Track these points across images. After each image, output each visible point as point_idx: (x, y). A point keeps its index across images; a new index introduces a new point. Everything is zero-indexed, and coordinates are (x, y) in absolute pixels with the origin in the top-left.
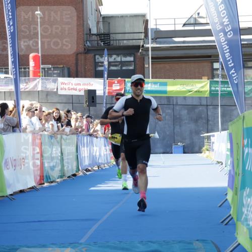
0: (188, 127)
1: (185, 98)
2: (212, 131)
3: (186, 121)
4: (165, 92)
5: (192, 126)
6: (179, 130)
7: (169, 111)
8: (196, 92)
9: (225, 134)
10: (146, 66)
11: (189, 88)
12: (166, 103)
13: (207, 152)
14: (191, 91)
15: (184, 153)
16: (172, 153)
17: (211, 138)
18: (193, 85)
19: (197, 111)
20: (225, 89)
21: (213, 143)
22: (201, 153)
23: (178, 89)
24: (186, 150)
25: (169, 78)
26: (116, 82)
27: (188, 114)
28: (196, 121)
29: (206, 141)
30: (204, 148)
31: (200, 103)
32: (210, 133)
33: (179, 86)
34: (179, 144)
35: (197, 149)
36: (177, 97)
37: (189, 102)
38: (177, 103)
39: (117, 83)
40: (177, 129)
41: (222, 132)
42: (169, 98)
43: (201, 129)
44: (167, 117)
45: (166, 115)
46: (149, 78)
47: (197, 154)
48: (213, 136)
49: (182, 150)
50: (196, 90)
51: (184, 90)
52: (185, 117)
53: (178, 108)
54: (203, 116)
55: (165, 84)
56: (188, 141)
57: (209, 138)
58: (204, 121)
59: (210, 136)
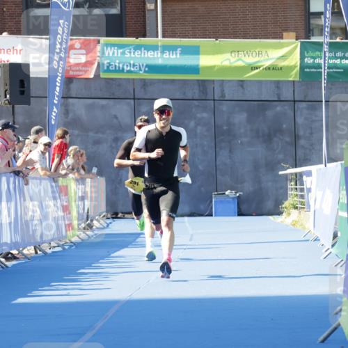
0: (248, 152)
1: (242, 83)
2: (307, 162)
3: (245, 140)
4: (195, 70)
5: (260, 151)
6: (228, 161)
7: (205, 115)
8: (268, 68)
9: (335, 168)
10: (150, 6)
11: (250, 60)
12: (197, 96)
13: (294, 213)
14: (257, 68)
15: (240, 214)
16: (212, 215)
17: (305, 178)
18: (260, 53)
19: (270, 113)
20: (338, 61)
21: (309, 190)
22: (280, 213)
23: (226, 63)
24: (244, 207)
25: (204, 35)
26: (77, 45)
27: (249, 121)
28: (268, 138)
29: (291, 185)
30: (286, 204)
31: (279, 95)
32: (301, 166)
33: (228, 55)
34: (227, 193)
35: (269, 204)
36: (223, 81)
37: (252, 94)
38: (223, 95)
39: (80, 49)
40: (223, 156)
41: (328, 165)
42: (203, 84)
43: (281, 156)
44: (199, 129)
45: (197, 124)
46: (157, 37)
47: (270, 217)
48: (309, 174)
49: (234, 207)
50: (267, 64)
51: (240, 64)
52: (242, 131)
53: (225, 107)
54: (284, 126)
55: (195, 51)
56: (248, 187)
57: (298, 178)
58: (288, 139)
59: (301, 175)
